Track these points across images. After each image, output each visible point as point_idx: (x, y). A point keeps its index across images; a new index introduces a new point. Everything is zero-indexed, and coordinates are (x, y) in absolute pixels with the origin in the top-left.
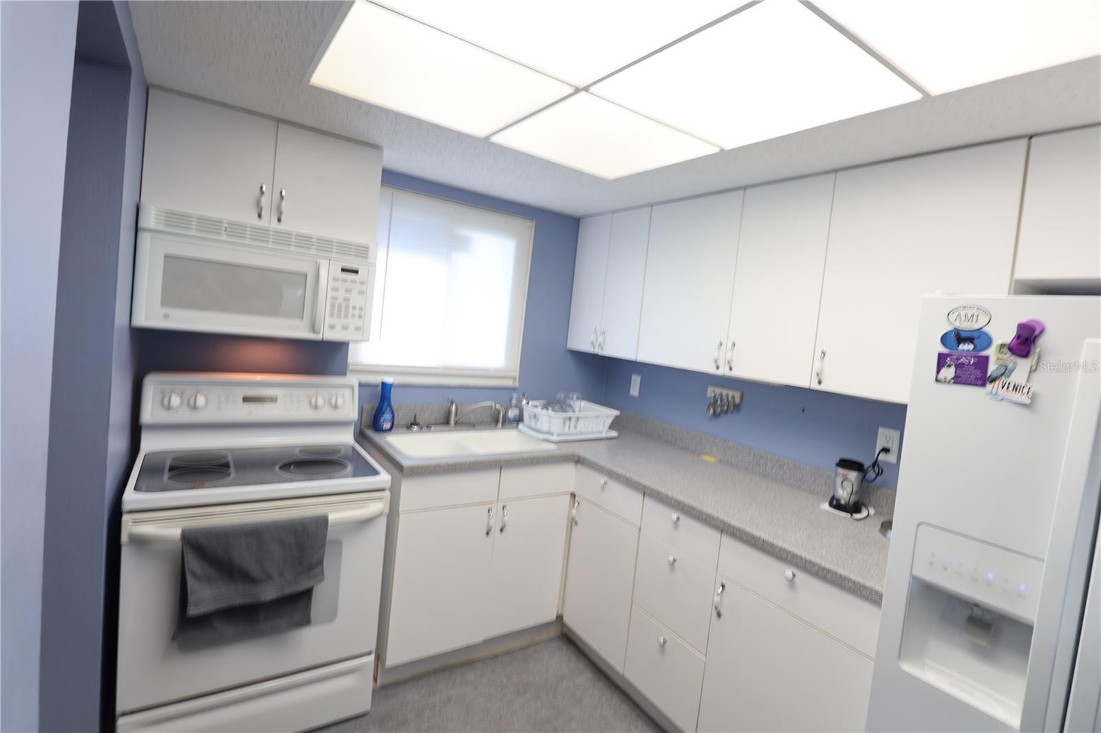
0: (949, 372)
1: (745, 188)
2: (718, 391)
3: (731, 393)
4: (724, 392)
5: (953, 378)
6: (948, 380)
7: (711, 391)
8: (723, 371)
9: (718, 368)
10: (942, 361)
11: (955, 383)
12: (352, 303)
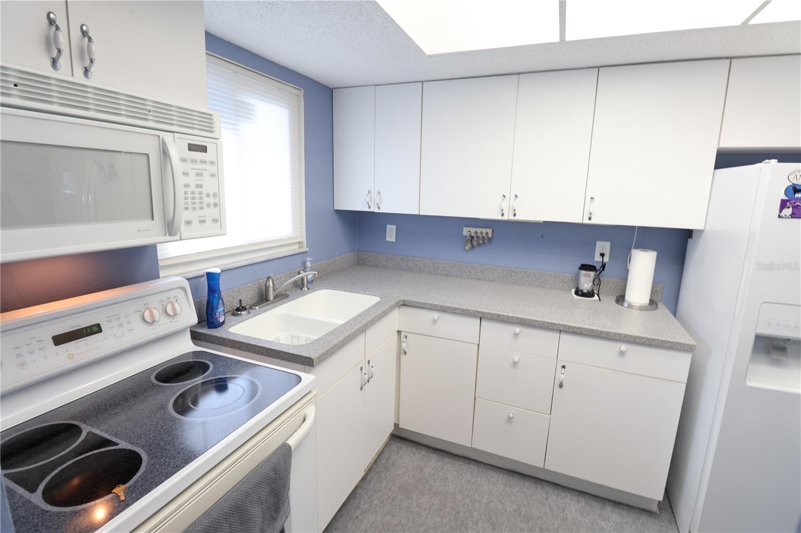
0: (788, 211)
1: (519, 74)
2: (473, 230)
3: (484, 231)
4: (479, 230)
5: (791, 215)
6: (787, 216)
7: (466, 231)
8: (508, 217)
9: (503, 215)
10: (783, 205)
11: (792, 217)
12: (205, 190)
